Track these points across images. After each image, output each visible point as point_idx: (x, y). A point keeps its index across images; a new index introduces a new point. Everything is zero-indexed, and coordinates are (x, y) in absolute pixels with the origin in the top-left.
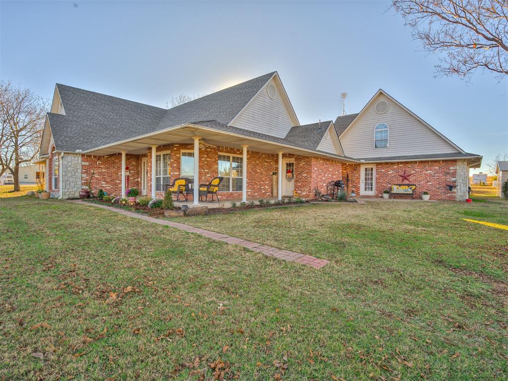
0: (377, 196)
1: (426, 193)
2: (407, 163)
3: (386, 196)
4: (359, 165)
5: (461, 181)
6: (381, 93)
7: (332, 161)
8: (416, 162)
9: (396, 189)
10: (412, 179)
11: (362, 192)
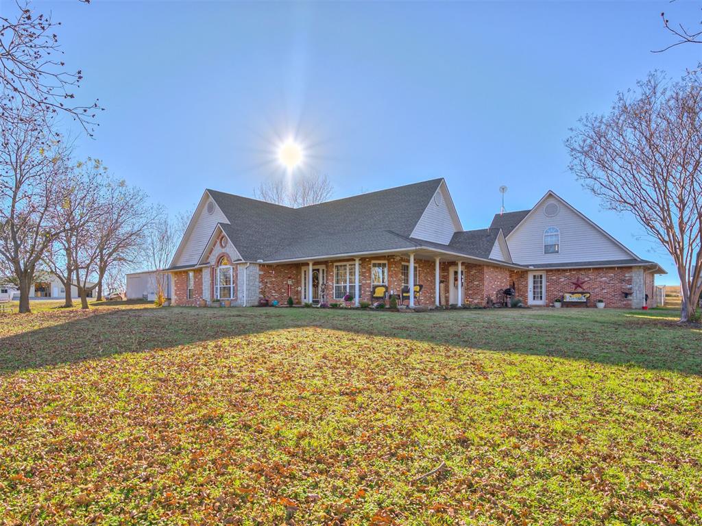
0: (547, 306)
1: (600, 301)
2: (580, 269)
3: (558, 305)
4: (527, 272)
5: (637, 288)
6: (551, 195)
7: (501, 268)
8: (590, 269)
9: (569, 298)
10: (585, 286)
11: (531, 301)
